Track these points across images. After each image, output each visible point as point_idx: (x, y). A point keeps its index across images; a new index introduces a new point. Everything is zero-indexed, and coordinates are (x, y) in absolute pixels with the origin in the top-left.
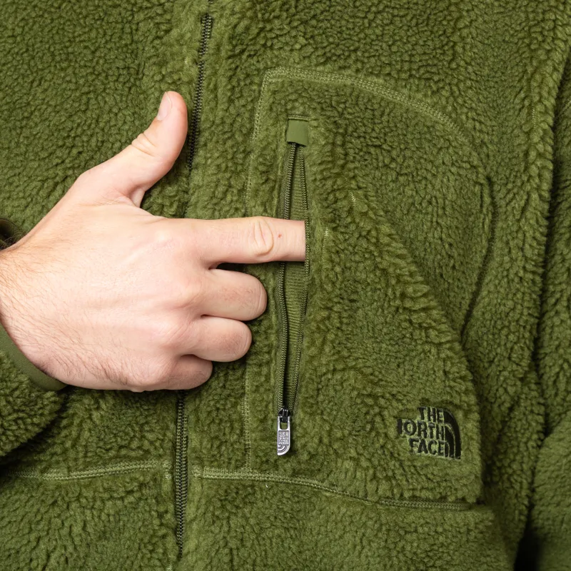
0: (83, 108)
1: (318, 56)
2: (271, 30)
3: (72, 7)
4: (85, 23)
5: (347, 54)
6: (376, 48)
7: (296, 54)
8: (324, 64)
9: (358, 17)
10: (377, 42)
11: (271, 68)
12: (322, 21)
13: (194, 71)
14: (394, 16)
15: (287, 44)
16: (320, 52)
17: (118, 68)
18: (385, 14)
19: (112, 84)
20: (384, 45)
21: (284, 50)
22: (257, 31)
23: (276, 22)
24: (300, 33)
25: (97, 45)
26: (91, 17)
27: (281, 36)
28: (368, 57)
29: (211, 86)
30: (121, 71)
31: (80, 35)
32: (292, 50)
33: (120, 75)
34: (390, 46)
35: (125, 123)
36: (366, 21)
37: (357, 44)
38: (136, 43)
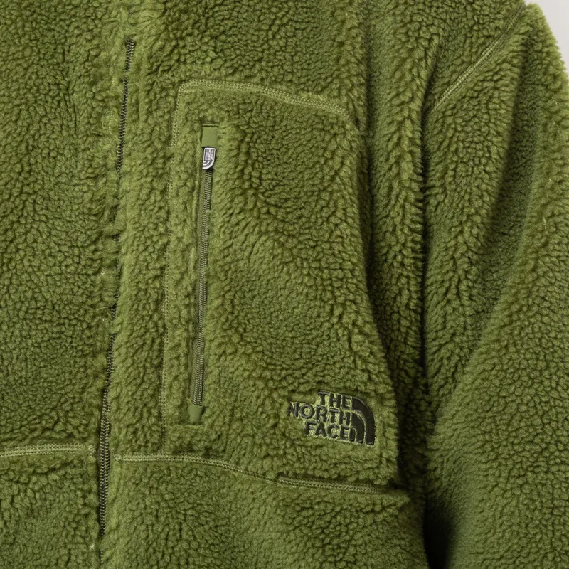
0: (14, 118)
1: (227, 67)
2: (184, 47)
3: (7, 29)
4: (20, 42)
5: (251, 64)
6: (279, 58)
7: (207, 66)
8: (233, 74)
9: (262, 30)
10: (280, 53)
11: (185, 81)
12: (230, 36)
13: (120, 90)
14: (296, 29)
15: (199, 58)
16: (228, 64)
17: (49, 83)
18: (289, 27)
19: (43, 96)
20: (287, 56)
21: (197, 64)
22: (170, 48)
23: (189, 39)
24: (210, 48)
25: (30, 61)
26: (27, 37)
27: (193, 51)
28: (272, 67)
29: (133, 101)
30: (52, 87)
31: (14, 54)
32: (203, 63)
33: (50, 90)
34: (292, 56)
35: (53, 132)
36: (270, 33)
37: (260, 55)
38: (68, 62)
